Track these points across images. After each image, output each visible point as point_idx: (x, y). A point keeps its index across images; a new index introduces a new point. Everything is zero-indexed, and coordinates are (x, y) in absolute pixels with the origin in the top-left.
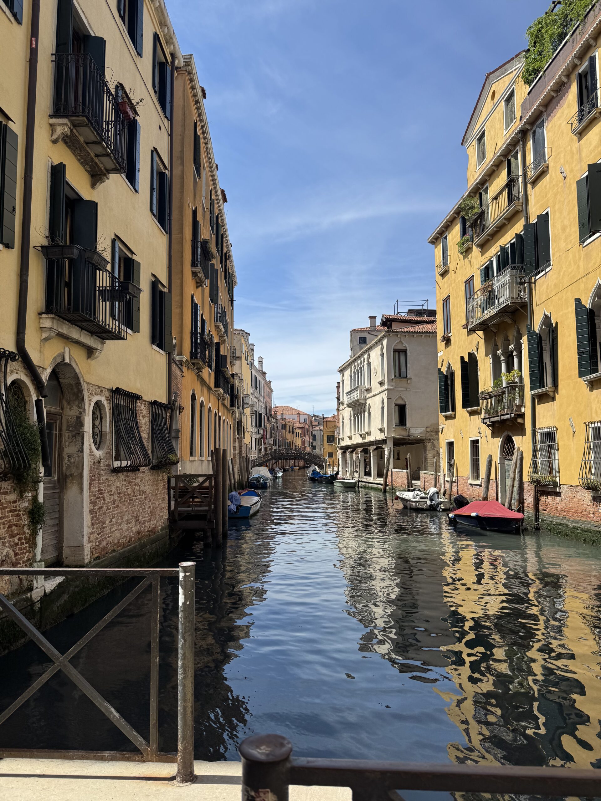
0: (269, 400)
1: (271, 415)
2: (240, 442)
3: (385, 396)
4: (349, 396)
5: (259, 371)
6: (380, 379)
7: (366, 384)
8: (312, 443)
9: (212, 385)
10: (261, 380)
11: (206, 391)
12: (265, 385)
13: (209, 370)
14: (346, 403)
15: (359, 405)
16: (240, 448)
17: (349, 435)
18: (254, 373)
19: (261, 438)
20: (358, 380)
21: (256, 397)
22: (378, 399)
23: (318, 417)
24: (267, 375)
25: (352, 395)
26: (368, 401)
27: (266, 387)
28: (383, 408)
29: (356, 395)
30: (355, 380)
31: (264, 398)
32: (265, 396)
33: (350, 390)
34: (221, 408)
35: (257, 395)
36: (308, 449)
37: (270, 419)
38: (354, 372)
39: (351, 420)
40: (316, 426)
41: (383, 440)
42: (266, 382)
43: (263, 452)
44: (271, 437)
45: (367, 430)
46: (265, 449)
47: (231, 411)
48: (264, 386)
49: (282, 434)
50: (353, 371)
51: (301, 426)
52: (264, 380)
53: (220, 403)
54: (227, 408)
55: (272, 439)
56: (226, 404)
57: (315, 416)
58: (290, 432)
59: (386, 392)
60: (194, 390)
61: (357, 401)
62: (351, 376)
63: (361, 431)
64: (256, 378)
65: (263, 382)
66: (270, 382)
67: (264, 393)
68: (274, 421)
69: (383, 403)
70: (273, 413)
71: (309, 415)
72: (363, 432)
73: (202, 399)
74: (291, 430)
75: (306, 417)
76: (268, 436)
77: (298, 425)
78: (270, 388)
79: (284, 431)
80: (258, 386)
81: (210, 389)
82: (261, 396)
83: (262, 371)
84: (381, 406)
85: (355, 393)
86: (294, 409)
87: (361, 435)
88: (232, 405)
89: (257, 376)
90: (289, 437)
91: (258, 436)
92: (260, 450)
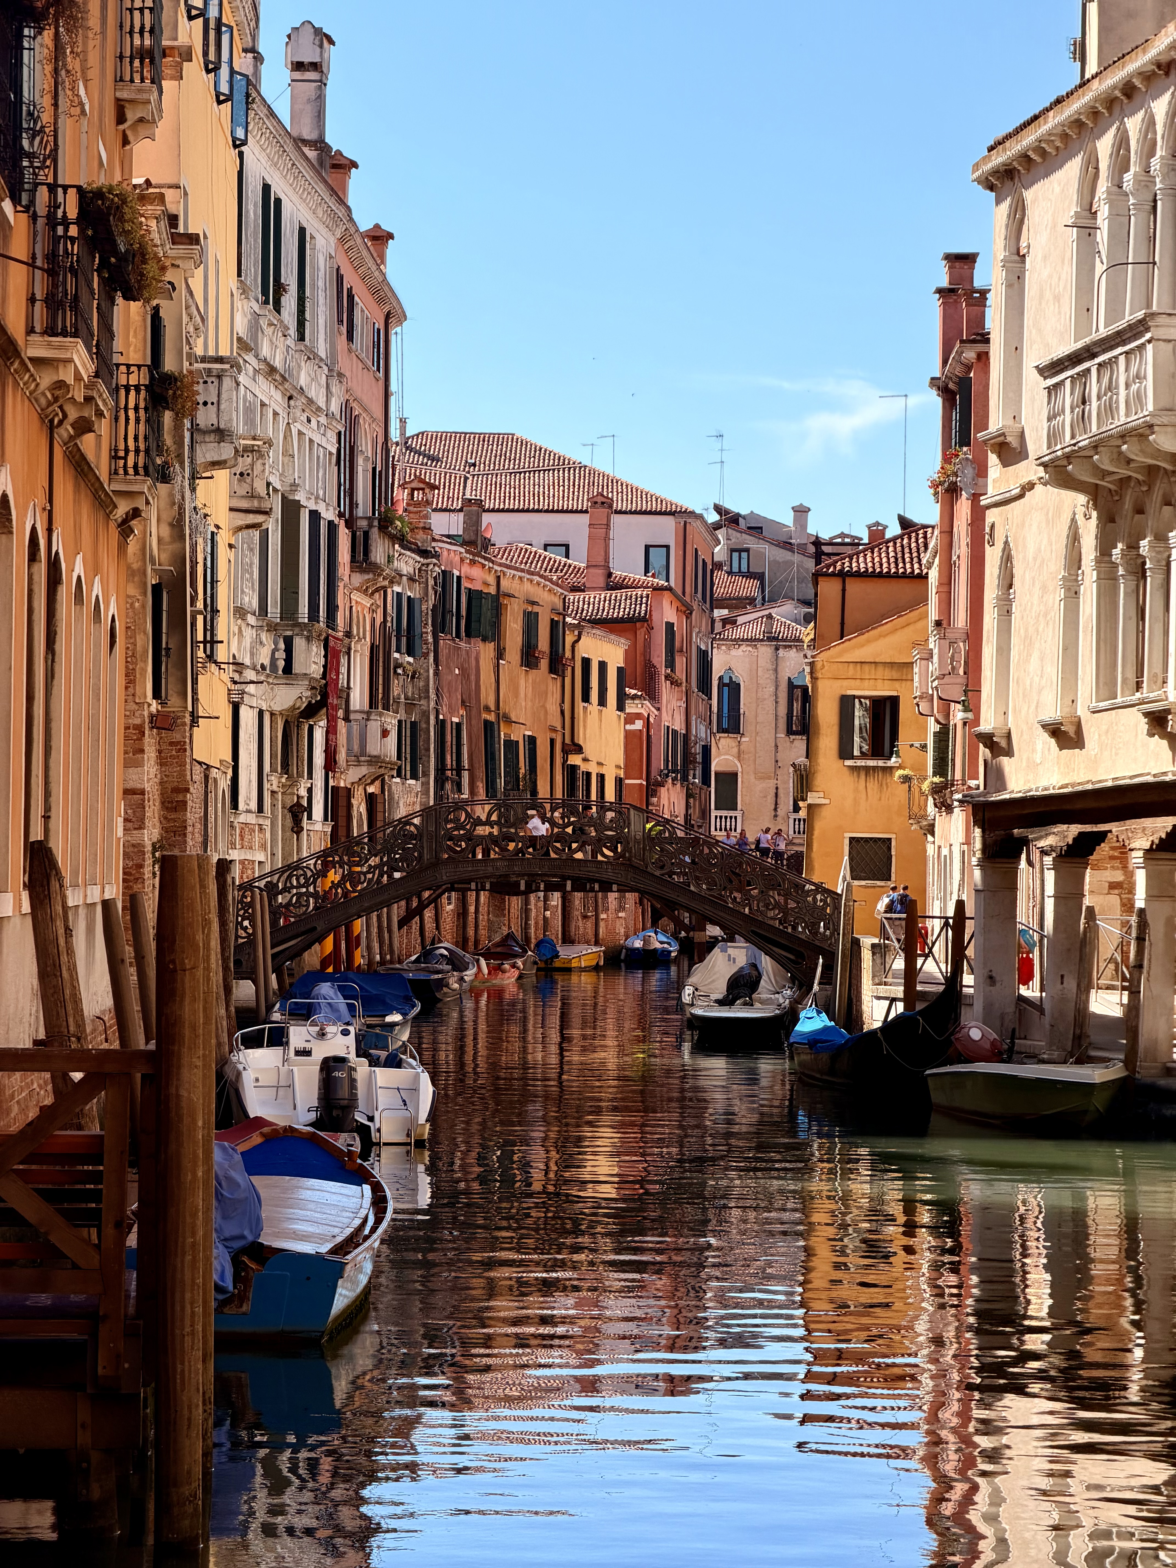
0: (372, 394)
1: (385, 523)
2: (169, 753)
4: (1067, 396)
5: (300, 142)
8: (707, 754)
10: (314, 227)
12: (343, 263)
14: (1036, 447)
15: (1152, 470)
16: (170, 796)
18: (259, 165)
19: (311, 711)
21: (270, 371)
23: (757, 530)
27: (349, 279)
30: (1118, 266)
31: (336, 374)
32: (344, 361)
34: (65, 493)
37: (379, 551)
40: (736, 604)
42: (347, 234)
43: (318, 823)
44: (381, 699)
46: (337, 804)
47: (121, 512)
48: (333, 274)
49: (471, 675)
51: (623, 604)
52: (332, 222)
54: (96, 488)
55: (391, 721)
57: (730, 519)
58: (529, 658)
61: (1137, 435)
62: (1086, 224)
63: (1161, 680)
64: (272, 206)
65: (324, 242)
66: (381, 237)
67: (334, 329)
68: (408, 564)
70: (401, 496)
71: (683, 517)
74: (543, 643)
75: (665, 530)
76: (358, 698)
78: (382, 291)
79: (486, 651)
80: (289, 277)
81: (2, 351)
82: (312, 356)
83: (320, 144)
85: (1122, 375)
86: (562, 465)
89: (279, 188)
91: (285, 697)
92: (296, 812)
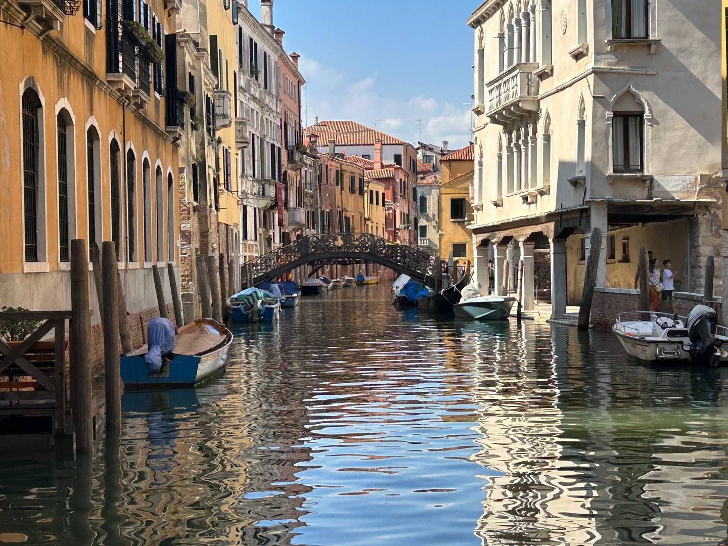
0: (293, 106)
1: (299, 145)
2: (203, 220)
3: (586, 90)
4: (496, 93)
5: (263, 25)
6: (575, 45)
7: (539, 60)
8: (416, 220)
9: (99, 65)
10: (270, 52)
11: (76, 83)
12: (281, 64)
13: (88, 23)
14: (487, 111)
15: (521, 116)
16: (204, 234)
17: (495, 198)
18: (247, 32)
19: (272, 208)
20: (520, 48)
21: (254, 99)
22: (569, 98)
23: (431, 150)
24: (284, 40)
25: (503, 89)
26: (543, 105)
27: (284, 70)
28: (582, 124)
29: (513, 91)
30: (511, 49)
31: (279, 100)
32: (282, 96)
33: (498, 75)
34: (135, 129)
35: (256, 91)
36: (404, 238)
37: (297, 157)
38: (510, 27)
39: (500, 157)
40: (425, 173)
41: (581, 211)
42: (282, 56)
43: (277, 243)
44: (299, 204)
45: (540, 185)
46: (285, 237)
47: (171, 138)
48: (277, 68)
49: (332, 195)
50: (506, 22)
51: (386, 173)
52: (276, 51)
53: (130, 116)
54: (155, 129)
55: (304, 211)
56: (152, 117)
57: (423, 146)
58: (352, 190)
59: (591, 77)
60: (31, 80)
61: (516, 104)
62: (501, 37)
63: (527, 185)
64: (253, 46)
65: (273, 57)
66: (295, 57)
67: (278, 86)
68: (309, 161)
69: (582, 110)
70: (305, 140)
71: (407, 146)
72: (532, 190)
73: (63, 103)
74: (357, 186)
75: (400, 150)
76: (292, 203)
77: (377, 171)
78: (296, 74)
79: (337, 188)
80: (261, 68)
81: (89, 76)
82: (270, 94)
83: (272, 27)
84: (577, 118)
85: (511, 84)
86: (367, 130)
87: (525, 199)
88: (173, 119)
89: (256, 39)
90: (350, 204)
91: (263, 203)
92: (269, 240)
